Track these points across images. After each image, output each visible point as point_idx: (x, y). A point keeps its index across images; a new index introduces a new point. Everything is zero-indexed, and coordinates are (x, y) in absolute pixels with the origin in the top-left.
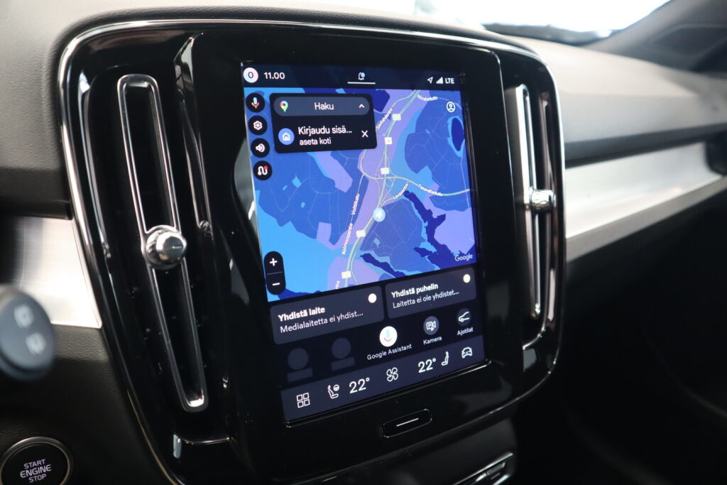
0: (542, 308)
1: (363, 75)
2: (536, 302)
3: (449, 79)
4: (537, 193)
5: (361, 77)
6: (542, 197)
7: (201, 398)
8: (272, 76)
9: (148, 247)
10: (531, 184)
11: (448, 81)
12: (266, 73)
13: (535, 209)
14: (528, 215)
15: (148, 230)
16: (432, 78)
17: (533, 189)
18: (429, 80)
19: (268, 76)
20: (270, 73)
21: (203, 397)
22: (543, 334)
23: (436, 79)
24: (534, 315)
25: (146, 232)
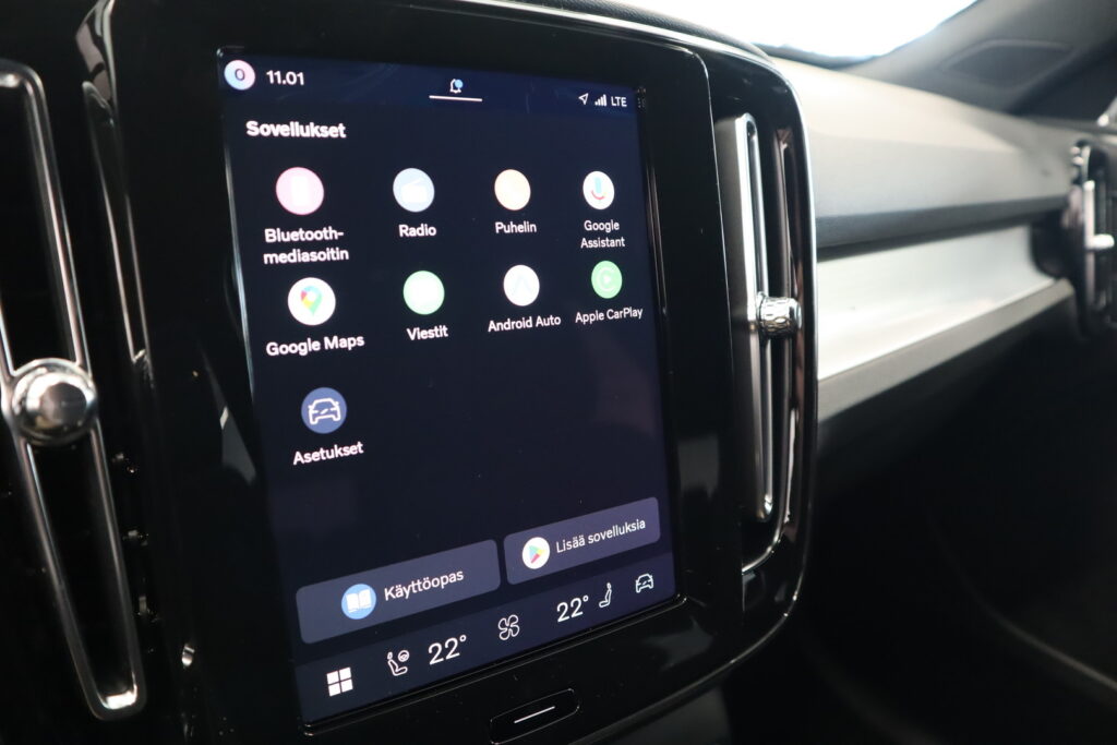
0: (775, 503)
1: (459, 83)
2: (765, 492)
3: (618, 98)
4: (770, 303)
5: (455, 88)
6: (778, 310)
7: (132, 689)
8: (283, 77)
9: (15, 403)
10: (760, 287)
11: (615, 101)
12: (270, 73)
13: (765, 331)
14: (754, 342)
15: (16, 367)
16: (587, 95)
17: (764, 296)
18: (581, 98)
19: (275, 78)
20: (278, 74)
21: (135, 687)
22: (776, 547)
23: (594, 97)
24: (762, 516)
25: (16, 373)
